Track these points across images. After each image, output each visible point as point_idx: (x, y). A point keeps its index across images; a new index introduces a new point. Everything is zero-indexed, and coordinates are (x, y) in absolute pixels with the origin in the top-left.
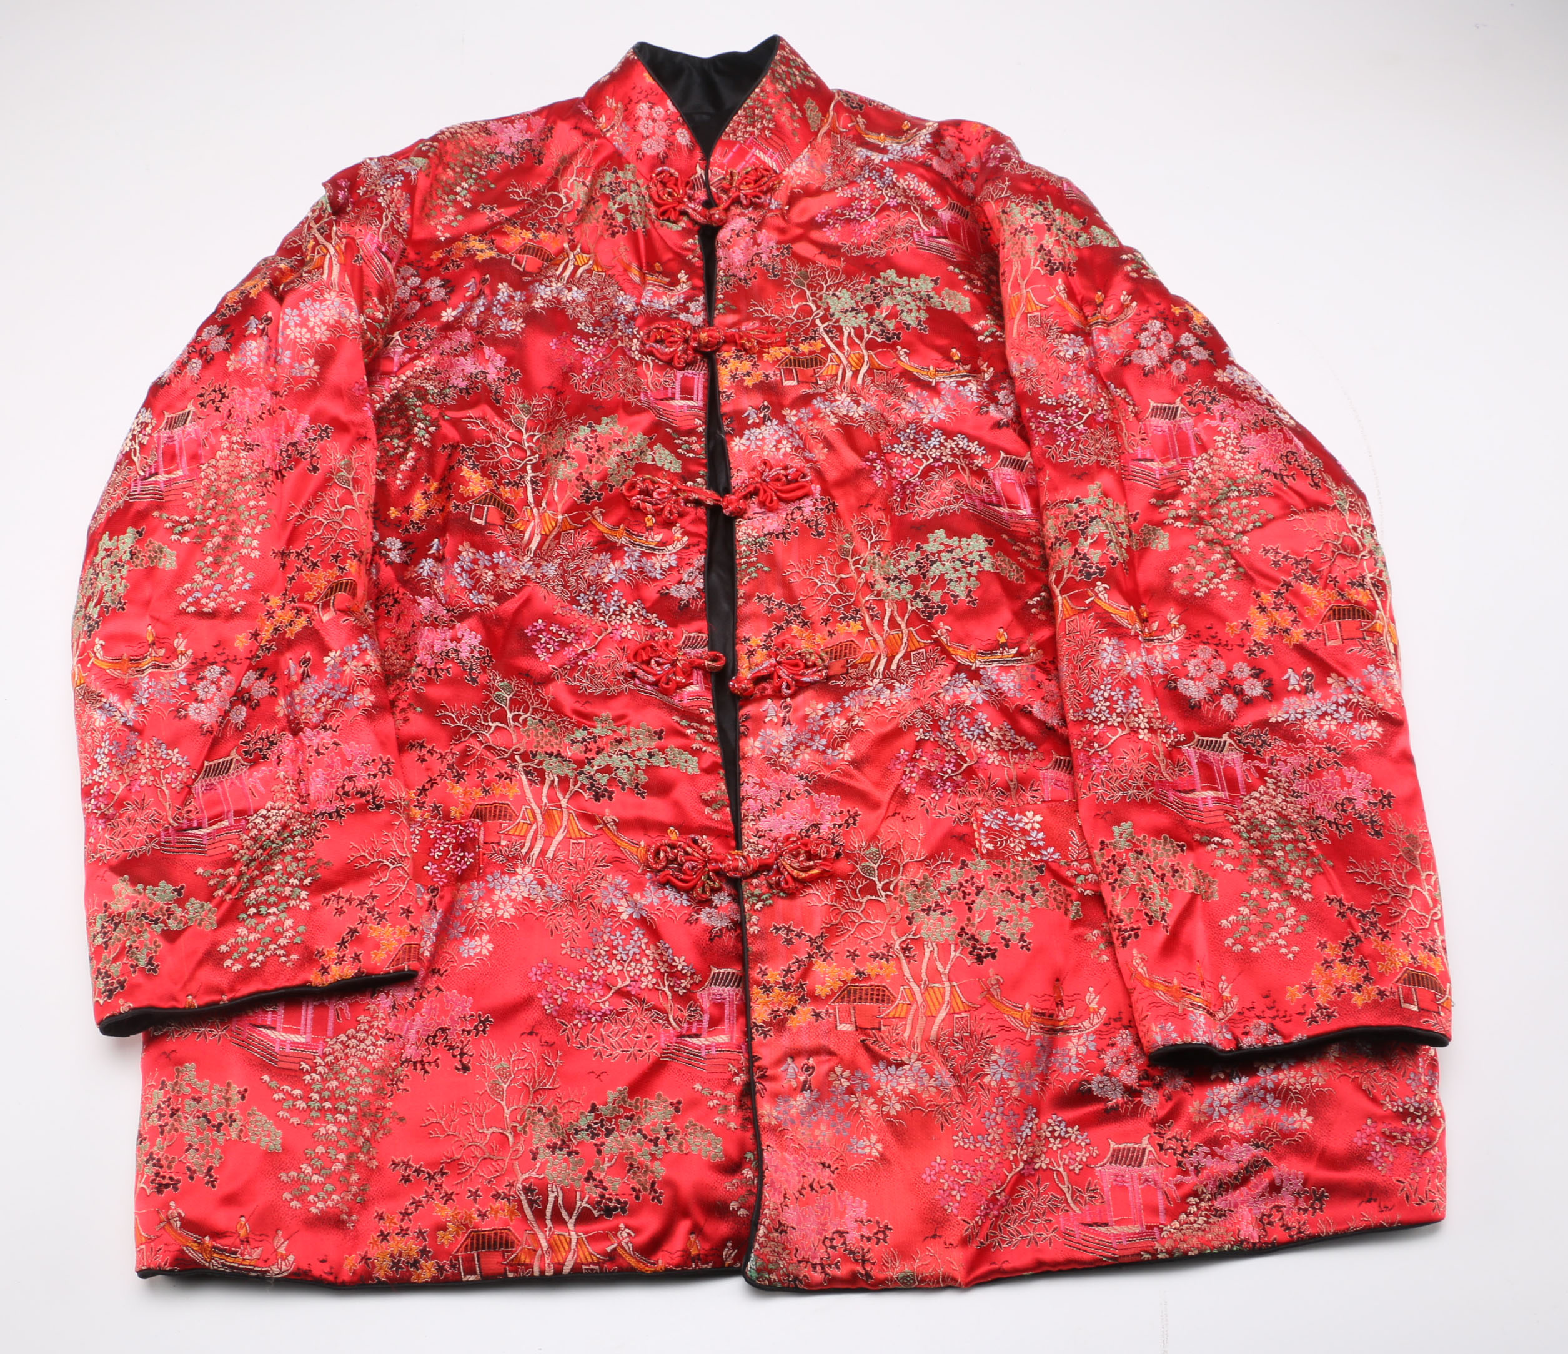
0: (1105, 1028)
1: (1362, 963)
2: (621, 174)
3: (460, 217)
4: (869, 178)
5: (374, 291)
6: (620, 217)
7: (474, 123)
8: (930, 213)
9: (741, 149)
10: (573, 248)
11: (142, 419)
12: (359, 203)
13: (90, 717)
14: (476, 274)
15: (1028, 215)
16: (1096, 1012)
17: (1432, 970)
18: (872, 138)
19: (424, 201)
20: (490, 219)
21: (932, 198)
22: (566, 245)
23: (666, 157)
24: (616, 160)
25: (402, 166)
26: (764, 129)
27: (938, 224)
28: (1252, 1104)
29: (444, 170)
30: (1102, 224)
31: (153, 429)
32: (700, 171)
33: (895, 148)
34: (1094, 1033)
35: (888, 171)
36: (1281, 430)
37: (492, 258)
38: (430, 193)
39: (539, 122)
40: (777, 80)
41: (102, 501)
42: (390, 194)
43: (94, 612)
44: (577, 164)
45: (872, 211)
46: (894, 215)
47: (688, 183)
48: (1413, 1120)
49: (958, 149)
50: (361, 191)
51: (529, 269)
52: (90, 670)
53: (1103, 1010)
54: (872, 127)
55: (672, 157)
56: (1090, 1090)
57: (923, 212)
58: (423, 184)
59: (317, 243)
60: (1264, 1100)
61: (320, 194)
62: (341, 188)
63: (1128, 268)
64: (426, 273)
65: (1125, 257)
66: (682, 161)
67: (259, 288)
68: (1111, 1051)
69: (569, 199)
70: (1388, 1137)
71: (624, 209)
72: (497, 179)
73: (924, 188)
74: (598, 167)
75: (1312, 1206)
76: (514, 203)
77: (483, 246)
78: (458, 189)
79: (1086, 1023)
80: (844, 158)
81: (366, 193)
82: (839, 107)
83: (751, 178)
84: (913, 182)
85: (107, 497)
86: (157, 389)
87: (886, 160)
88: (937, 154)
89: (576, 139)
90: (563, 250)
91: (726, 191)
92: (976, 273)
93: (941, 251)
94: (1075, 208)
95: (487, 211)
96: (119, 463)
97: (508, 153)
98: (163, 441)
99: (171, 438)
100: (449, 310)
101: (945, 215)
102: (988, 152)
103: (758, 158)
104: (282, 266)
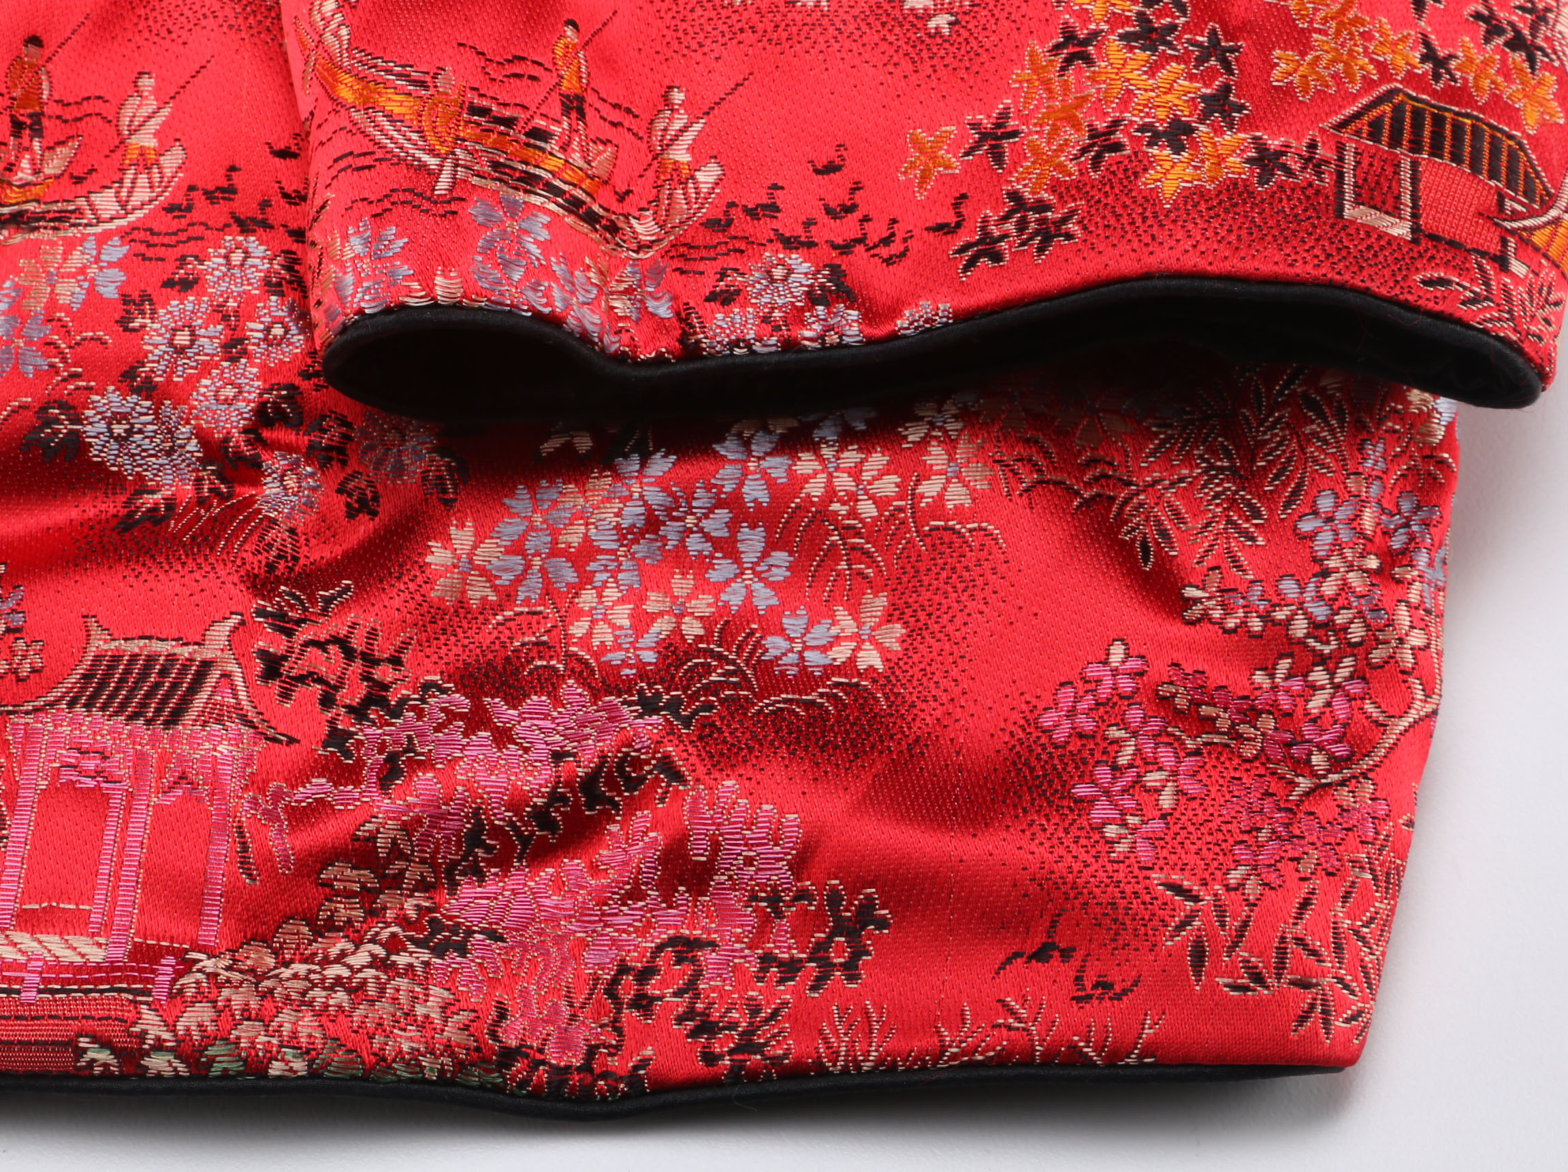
0: (169, 223)
1: (1213, 49)
16: (145, 163)
17: (1513, 116)
28: (679, 558)
34: (126, 235)
48: (1299, 671)
53: (172, 160)
56: (78, 444)
60: (728, 547)
68: (176, 307)
70: (1178, 716)
75: (819, 953)
79: (106, 202)
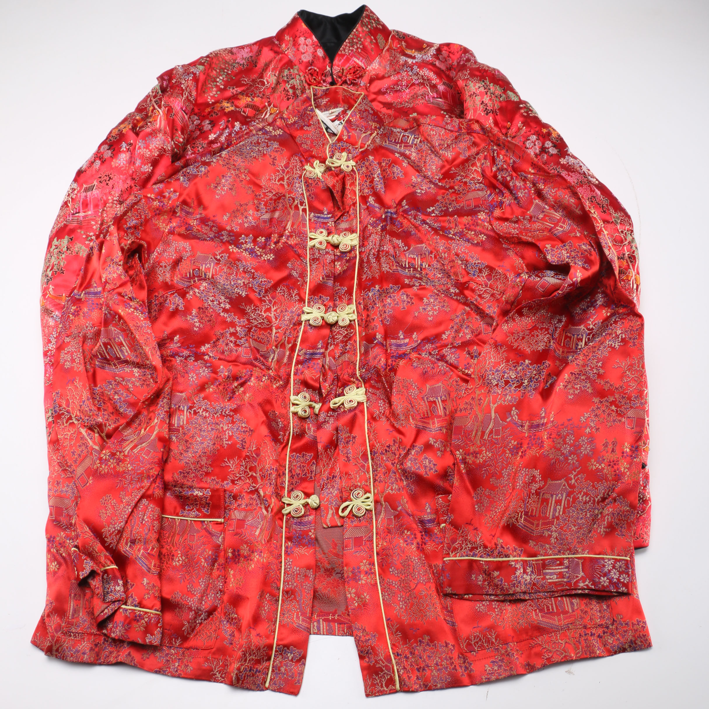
2: (292, 70)
3: (219, 93)
4: (406, 71)
5: (179, 129)
6: (291, 91)
7: (226, 49)
8: (434, 87)
9: (347, 58)
10: (269, 105)
11: (72, 187)
12: (173, 87)
13: (47, 321)
14: (225, 118)
15: (477, 87)
18: (409, 52)
19: (203, 85)
20: (233, 93)
21: (435, 80)
22: (266, 104)
23: (313, 62)
24: (290, 64)
25: (192, 69)
26: (358, 48)
27: (437, 92)
29: (212, 71)
30: (512, 90)
31: (78, 192)
32: (328, 68)
33: (419, 56)
35: (415, 67)
36: (589, 186)
37: (232, 111)
38: (205, 82)
39: (256, 48)
40: (364, 26)
41: (55, 223)
42: (187, 83)
43: (50, 273)
44: (272, 66)
45: (407, 86)
46: (417, 88)
47: (323, 74)
49: (449, 56)
50: (174, 81)
51: (249, 115)
52: (47, 299)
54: (409, 47)
55: (315, 62)
57: (431, 86)
58: (202, 78)
59: (154, 109)
61: (155, 83)
62: (165, 80)
63: (522, 111)
64: (202, 118)
65: (521, 106)
66: (320, 64)
67: (127, 129)
69: (268, 82)
71: (293, 87)
72: (236, 75)
73: (432, 75)
74: (281, 67)
76: (243, 85)
77: (229, 105)
78: (218, 80)
80: (395, 61)
81: (176, 82)
82: (394, 37)
83: (352, 71)
84: (427, 72)
85: (57, 222)
86: (80, 173)
87: (414, 62)
88: (438, 59)
89: (271, 54)
90: (265, 106)
91: (340, 77)
92: (454, 114)
93: (438, 104)
94: (500, 82)
95: (231, 89)
96: (62, 206)
97: (242, 63)
98: (82, 197)
99: (86, 196)
100: (212, 135)
101: (441, 88)
102: (461, 57)
103: (355, 62)
104: (137, 118)
